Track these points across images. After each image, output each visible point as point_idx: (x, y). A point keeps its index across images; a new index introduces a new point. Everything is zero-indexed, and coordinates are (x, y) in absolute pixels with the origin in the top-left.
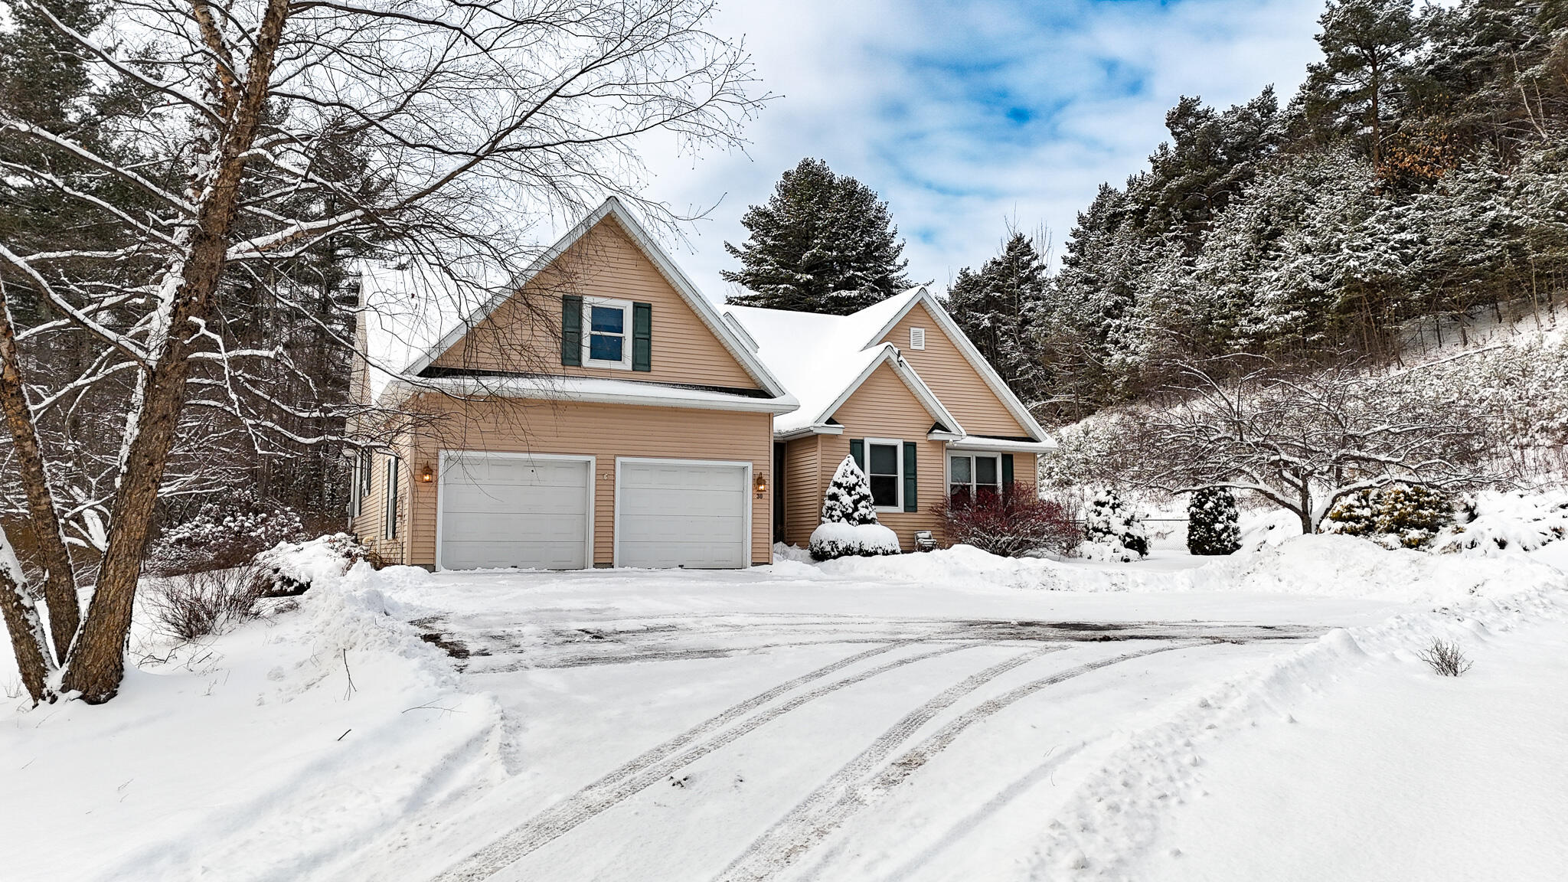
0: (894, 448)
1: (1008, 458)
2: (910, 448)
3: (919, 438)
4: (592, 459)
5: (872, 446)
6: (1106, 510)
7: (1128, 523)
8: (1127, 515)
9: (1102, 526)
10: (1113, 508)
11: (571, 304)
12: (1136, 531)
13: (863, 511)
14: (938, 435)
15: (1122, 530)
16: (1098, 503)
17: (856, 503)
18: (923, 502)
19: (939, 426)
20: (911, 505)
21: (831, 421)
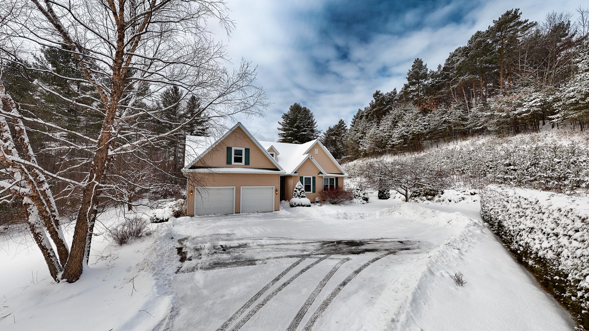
0: (310, 178)
1: (337, 178)
2: (314, 178)
3: (316, 175)
4: (235, 187)
5: (305, 178)
6: (359, 191)
8: (364, 192)
9: (358, 195)
11: (229, 149)
12: (366, 196)
15: (363, 196)
17: (301, 193)
18: (317, 190)
19: (321, 173)
20: (314, 191)
21: (295, 173)
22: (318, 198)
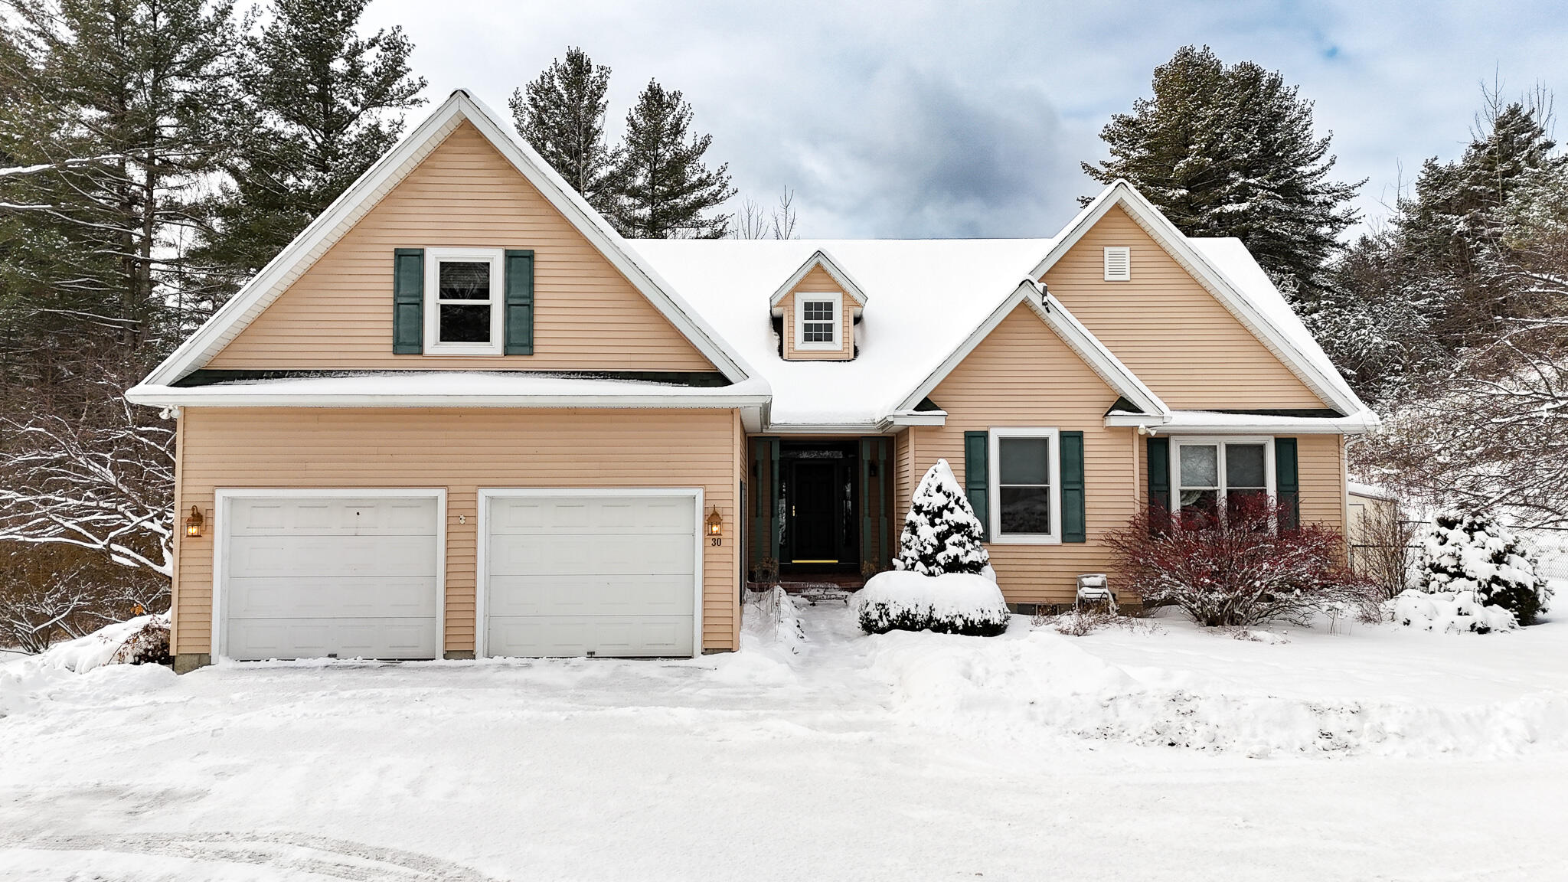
0: (1044, 442)
1: (1287, 445)
2: (1072, 441)
3: (1087, 423)
4: (441, 494)
5: (1003, 441)
6: (1457, 535)
7: (1498, 559)
8: (1498, 545)
9: (1447, 562)
10: (1470, 530)
11: (408, 261)
12: (1516, 573)
13: (952, 551)
14: (1121, 419)
15: (1485, 570)
16: (1445, 522)
17: (942, 537)
18: (1094, 526)
19: (1124, 404)
20: (1074, 532)
21: (926, 405)
22: (1098, 580)
